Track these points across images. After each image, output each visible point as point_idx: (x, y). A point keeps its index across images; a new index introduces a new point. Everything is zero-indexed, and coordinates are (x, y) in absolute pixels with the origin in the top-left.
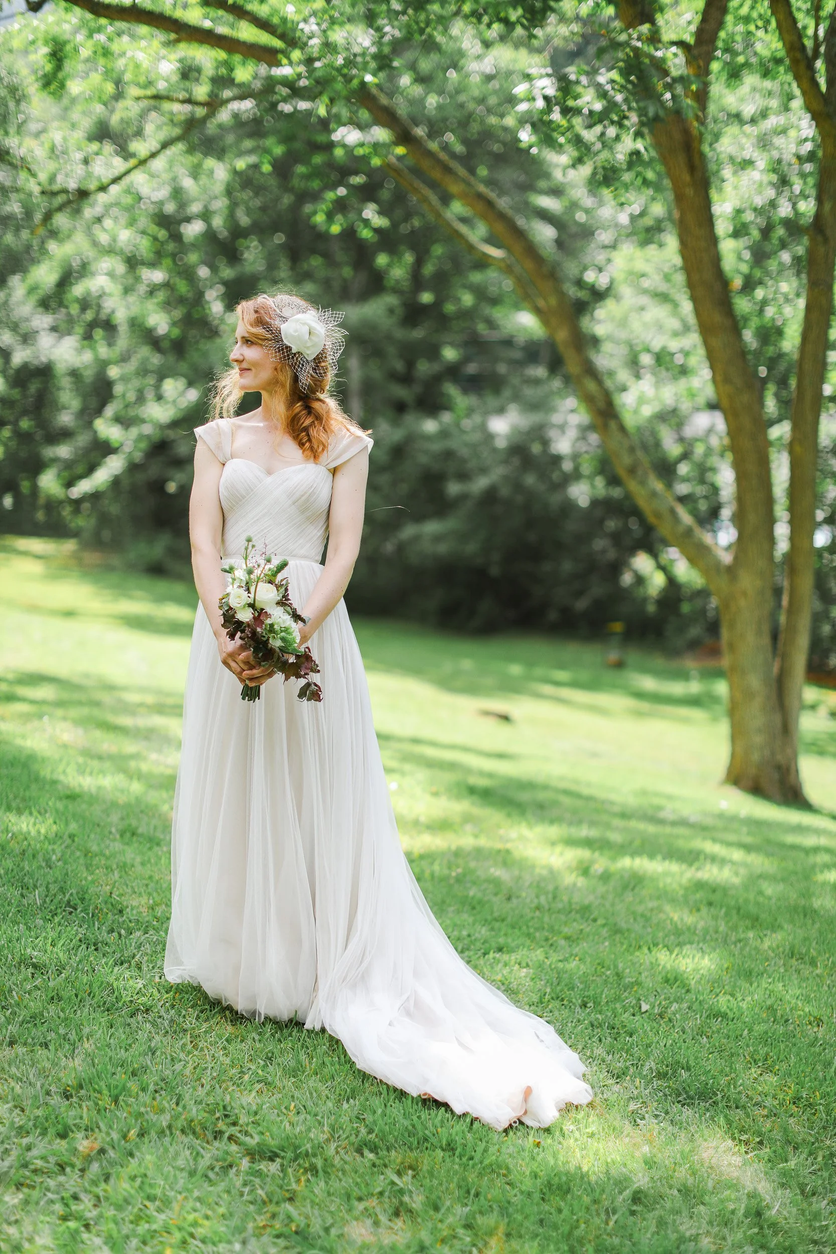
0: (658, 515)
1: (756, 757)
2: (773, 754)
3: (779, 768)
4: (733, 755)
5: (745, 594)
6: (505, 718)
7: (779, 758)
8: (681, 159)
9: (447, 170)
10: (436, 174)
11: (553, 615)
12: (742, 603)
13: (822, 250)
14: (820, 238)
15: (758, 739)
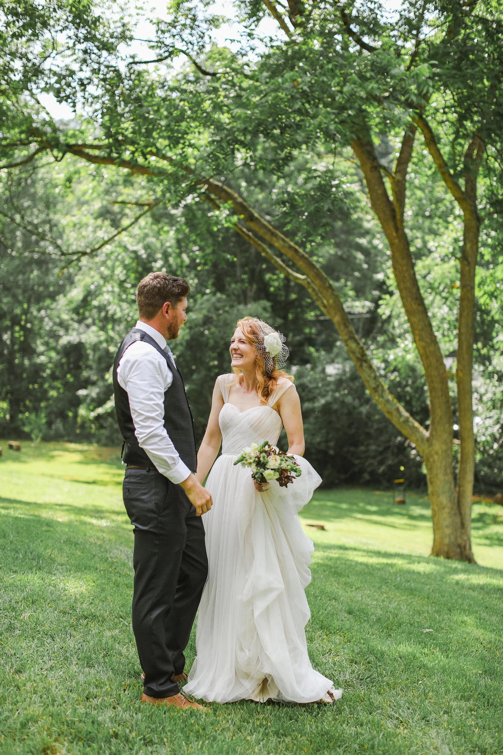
0: (389, 412)
1: (446, 541)
2: (456, 539)
3: (459, 546)
4: (435, 540)
5: (437, 453)
6: (322, 528)
7: (460, 541)
8: (391, 225)
9: (273, 234)
10: (267, 237)
11: (366, 476)
12: (436, 457)
13: (467, 268)
14: (466, 263)
15: (448, 531)
